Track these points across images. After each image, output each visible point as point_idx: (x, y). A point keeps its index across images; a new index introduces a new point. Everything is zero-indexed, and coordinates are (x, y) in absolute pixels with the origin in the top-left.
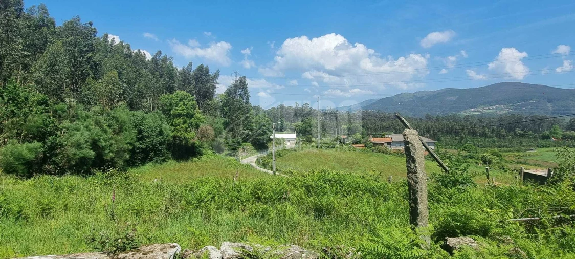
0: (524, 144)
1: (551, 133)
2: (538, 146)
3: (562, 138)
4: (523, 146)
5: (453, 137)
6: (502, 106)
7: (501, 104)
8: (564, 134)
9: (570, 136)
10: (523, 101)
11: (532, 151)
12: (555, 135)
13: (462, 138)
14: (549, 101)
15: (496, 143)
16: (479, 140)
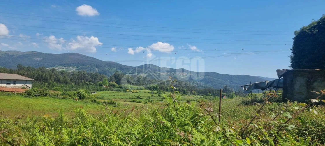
0: (91, 89)
1: (103, 82)
2: (98, 90)
3: (109, 86)
4: (90, 90)
5: (42, 83)
6: (71, 67)
7: (71, 66)
8: (109, 83)
9: (113, 84)
10: (83, 66)
11: (94, 93)
12: (105, 84)
13: (50, 84)
14: (97, 67)
15: (74, 88)
16: (63, 85)
